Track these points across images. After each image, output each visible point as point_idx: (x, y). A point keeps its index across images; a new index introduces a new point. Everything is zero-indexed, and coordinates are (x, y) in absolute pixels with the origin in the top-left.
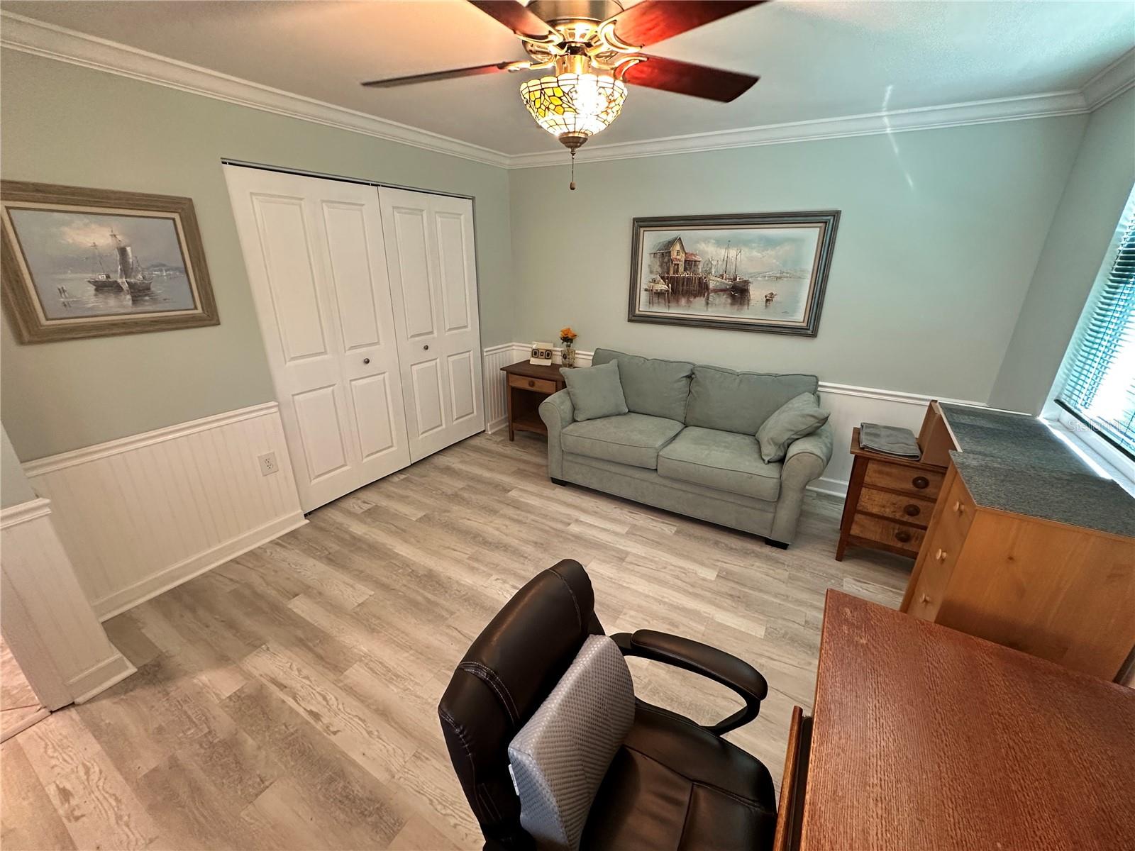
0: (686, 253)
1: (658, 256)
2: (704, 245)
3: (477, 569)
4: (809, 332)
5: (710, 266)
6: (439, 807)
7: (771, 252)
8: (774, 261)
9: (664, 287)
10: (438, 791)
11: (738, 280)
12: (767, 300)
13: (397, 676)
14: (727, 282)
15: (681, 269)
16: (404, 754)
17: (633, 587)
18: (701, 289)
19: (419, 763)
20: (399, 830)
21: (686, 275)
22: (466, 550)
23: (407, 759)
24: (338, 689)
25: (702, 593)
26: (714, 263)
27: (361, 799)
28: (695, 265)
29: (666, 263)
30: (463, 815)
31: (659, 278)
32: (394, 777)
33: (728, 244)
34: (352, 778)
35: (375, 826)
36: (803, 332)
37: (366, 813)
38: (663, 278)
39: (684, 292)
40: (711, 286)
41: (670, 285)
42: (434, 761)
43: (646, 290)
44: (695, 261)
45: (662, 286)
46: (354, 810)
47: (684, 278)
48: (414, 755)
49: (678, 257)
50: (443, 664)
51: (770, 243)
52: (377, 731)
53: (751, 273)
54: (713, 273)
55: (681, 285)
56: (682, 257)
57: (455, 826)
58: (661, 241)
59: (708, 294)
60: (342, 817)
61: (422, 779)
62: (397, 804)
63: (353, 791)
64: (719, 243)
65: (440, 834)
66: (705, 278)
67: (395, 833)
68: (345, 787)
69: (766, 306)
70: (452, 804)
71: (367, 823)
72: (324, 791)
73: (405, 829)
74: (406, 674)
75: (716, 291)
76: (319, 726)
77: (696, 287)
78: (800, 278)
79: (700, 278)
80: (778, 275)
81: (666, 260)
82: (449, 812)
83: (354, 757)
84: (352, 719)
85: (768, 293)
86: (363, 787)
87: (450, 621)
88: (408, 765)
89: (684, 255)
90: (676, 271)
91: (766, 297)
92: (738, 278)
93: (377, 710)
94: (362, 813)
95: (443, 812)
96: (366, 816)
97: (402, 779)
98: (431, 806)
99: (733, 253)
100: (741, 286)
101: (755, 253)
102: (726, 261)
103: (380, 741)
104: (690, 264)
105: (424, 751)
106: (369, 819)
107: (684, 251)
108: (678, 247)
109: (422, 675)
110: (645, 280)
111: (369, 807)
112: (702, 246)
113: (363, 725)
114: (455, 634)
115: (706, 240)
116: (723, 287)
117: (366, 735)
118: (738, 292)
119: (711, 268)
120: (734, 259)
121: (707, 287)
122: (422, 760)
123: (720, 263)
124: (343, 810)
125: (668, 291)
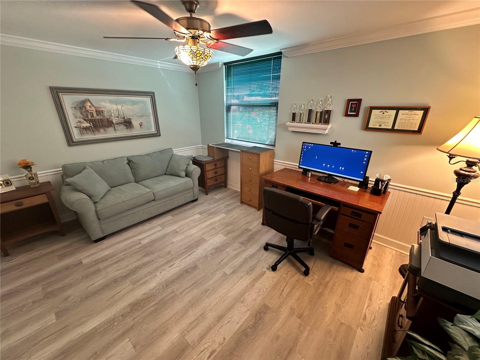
0: (95, 107)
1: (78, 108)
2: (103, 103)
3: (147, 281)
4: (158, 135)
5: (110, 113)
6: (261, 293)
7: (135, 106)
8: (138, 110)
9: (88, 125)
10: (255, 294)
11: (126, 118)
12: (140, 125)
13: (202, 314)
14: (121, 119)
15: (95, 115)
16: (241, 306)
17: (193, 233)
18: (109, 124)
19: (245, 301)
20: (267, 305)
21: (98, 117)
22: (127, 285)
23: (243, 305)
24: (199, 345)
25: (204, 220)
26: (112, 111)
27: (255, 320)
28: (102, 113)
29: (84, 112)
30: (263, 287)
31: (82, 120)
32: (249, 309)
33: (116, 103)
34: (247, 326)
35: (265, 313)
36: (157, 135)
37: (260, 317)
38: (85, 120)
39: (101, 126)
40: (114, 122)
41: (91, 123)
42: (245, 296)
43: (76, 127)
44: (102, 111)
45: (86, 124)
46: (259, 322)
47: (98, 119)
48: (242, 303)
49: (91, 109)
50: (203, 295)
51: (134, 103)
52: (228, 319)
53: (130, 115)
54: (113, 116)
55: (98, 123)
56: (93, 109)
57: (266, 289)
58: (77, 100)
59: (114, 126)
60: (261, 326)
61: (251, 299)
62: (258, 307)
63: (252, 324)
64: (111, 102)
65: (268, 292)
66: (110, 118)
67: (267, 306)
68: (250, 328)
69: (141, 128)
70: (260, 290)
71: (264, 316)
72: (250, 337)
73: (266, 303)
74: (202, 310)
75: (117, 124)
76: (218, 350)
77: (107, 123)
78: (149, 116)
79: (107, 119)
80: (141, 115)
81: (84, 110)
82: (262, 291)
83: (238, 327)
84: (219, 333)
85: (139, 122)
86: (251, 320)
87: (178, 293)
88: (245, 305)
89: (94, 108)
90: (93, 116)
91: (139, 124)
92: (126, 117)
93: (218, 321)
94: (260, 319)
95: (262, 292)
96: (261, 317)
97: (250, 306)
98: (260, 296)
99: (120, 107)
100: (128, 121)
101: (129, 107)
102: (118, 110)
103: (233, 317)
104: (99, 112)
105: (241, 300)
106: (263, 316)
107: (94, 106)
108: (89, 104)
109: (206, 303)
110: (72, 122)
111: (258, 316)
112: (103, 104)
113: (224, 326)
114: (187, 291)
115: (104, 101)
116: (120, 121)
117: (229, 323)
118: (128, 123)
119: (111, 114)
120: (121, 110)
121: (113, 123)
122: (244, 300)
123: (115, 111)
124: (259, 326)
125: (91, 126)
